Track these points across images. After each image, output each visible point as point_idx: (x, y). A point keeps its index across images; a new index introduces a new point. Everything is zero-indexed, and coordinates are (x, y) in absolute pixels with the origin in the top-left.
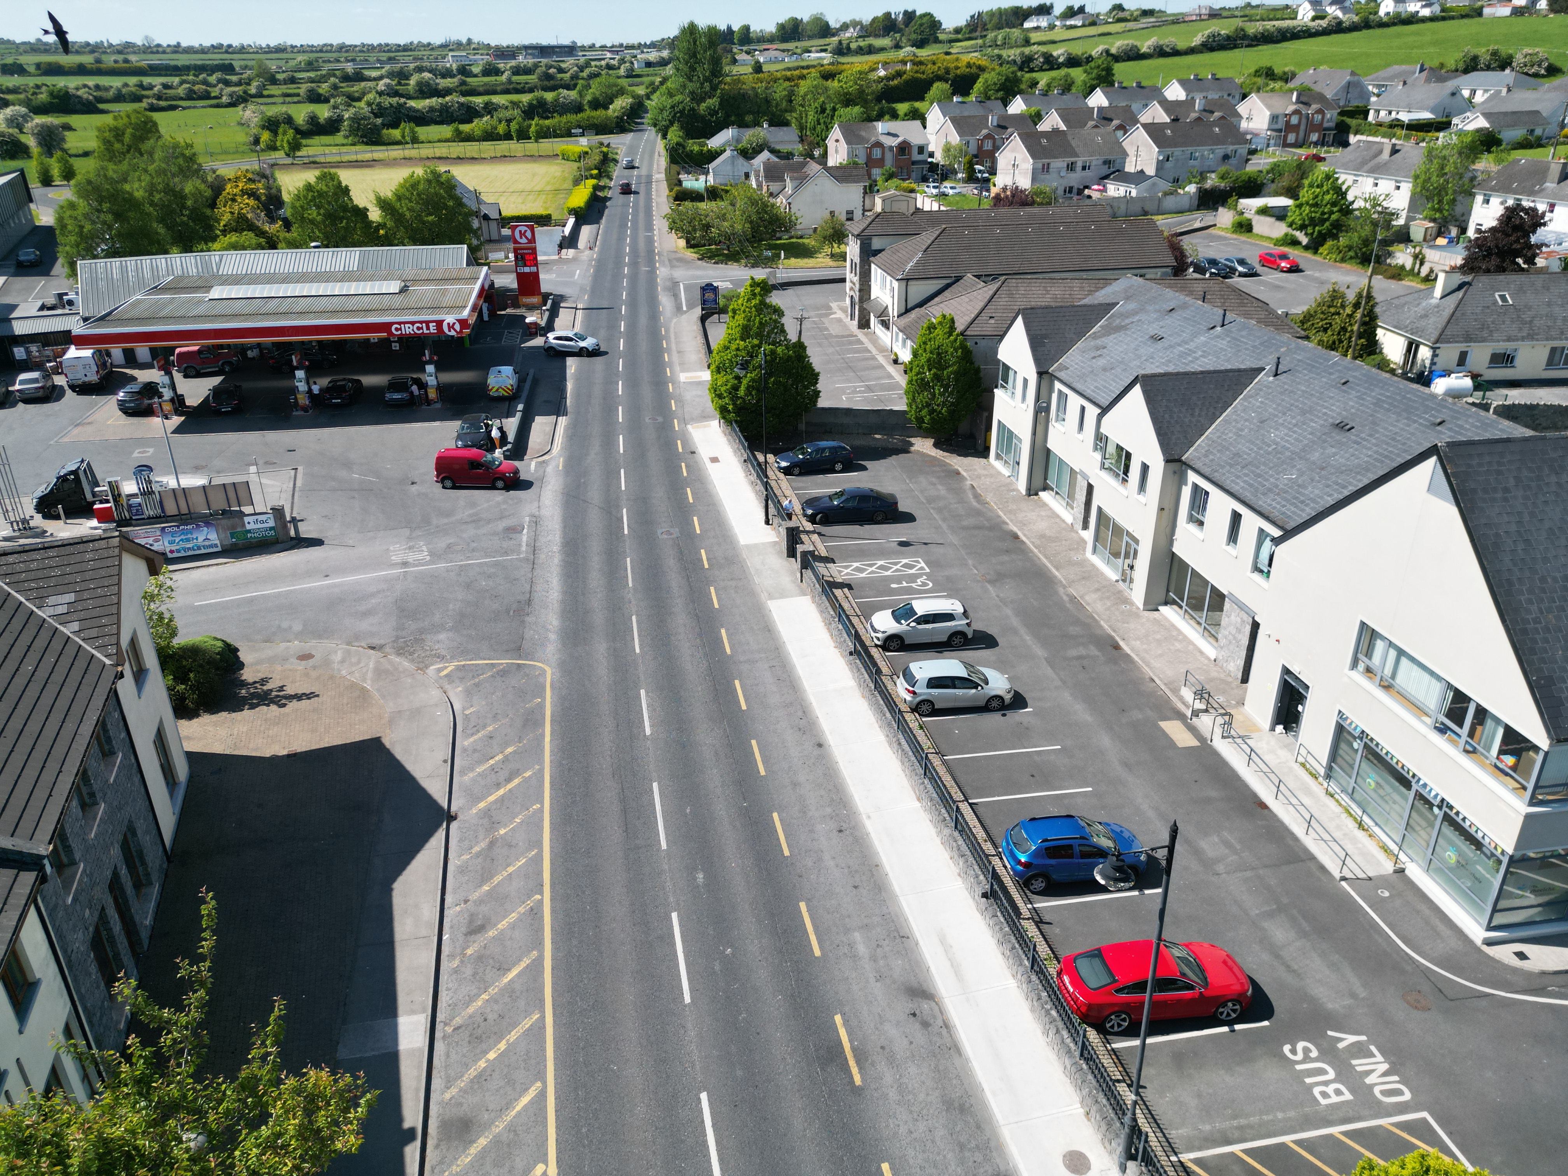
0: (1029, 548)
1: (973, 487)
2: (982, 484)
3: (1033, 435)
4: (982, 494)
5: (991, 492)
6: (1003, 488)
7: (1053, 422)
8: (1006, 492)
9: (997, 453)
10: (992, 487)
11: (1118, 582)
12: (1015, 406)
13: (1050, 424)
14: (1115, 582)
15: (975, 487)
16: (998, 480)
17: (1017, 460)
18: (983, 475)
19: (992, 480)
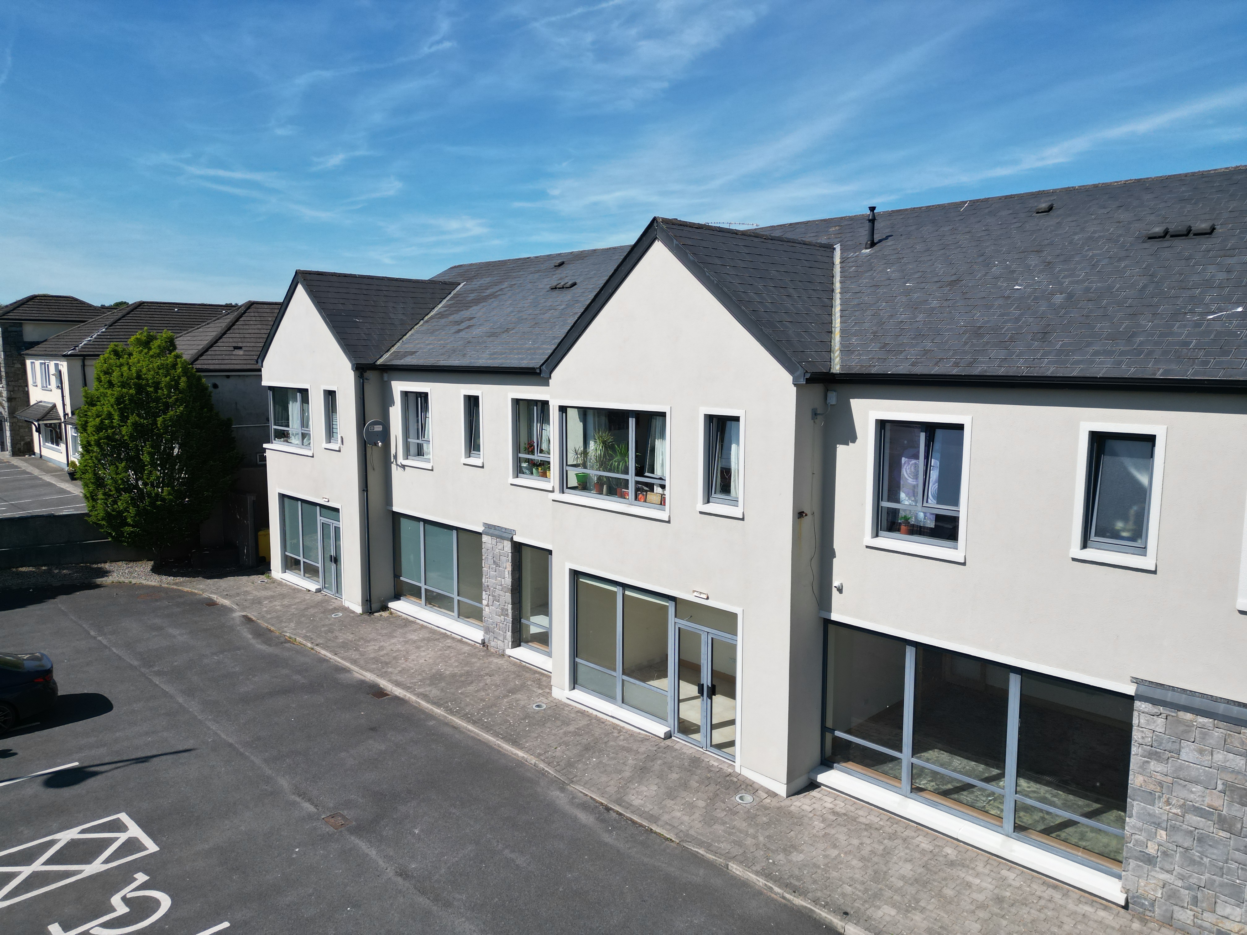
0: (422, 711)
1: (248, 619)
2: (267, 612)
3: (364, 490)
4: (272, 628)
5: (290, 620)
6: (312, 611)
7: (401, 460)
8: (322, 615)
9: (286, 556)
10: (289, 613)
11: (671, 737)
12: (313, 454)
13: (394, 466)
14: (664, 739)
15: (254, 618)
16: (297, 600)
17: (333, 553)
18: (266, 598)
19: (286, 602)
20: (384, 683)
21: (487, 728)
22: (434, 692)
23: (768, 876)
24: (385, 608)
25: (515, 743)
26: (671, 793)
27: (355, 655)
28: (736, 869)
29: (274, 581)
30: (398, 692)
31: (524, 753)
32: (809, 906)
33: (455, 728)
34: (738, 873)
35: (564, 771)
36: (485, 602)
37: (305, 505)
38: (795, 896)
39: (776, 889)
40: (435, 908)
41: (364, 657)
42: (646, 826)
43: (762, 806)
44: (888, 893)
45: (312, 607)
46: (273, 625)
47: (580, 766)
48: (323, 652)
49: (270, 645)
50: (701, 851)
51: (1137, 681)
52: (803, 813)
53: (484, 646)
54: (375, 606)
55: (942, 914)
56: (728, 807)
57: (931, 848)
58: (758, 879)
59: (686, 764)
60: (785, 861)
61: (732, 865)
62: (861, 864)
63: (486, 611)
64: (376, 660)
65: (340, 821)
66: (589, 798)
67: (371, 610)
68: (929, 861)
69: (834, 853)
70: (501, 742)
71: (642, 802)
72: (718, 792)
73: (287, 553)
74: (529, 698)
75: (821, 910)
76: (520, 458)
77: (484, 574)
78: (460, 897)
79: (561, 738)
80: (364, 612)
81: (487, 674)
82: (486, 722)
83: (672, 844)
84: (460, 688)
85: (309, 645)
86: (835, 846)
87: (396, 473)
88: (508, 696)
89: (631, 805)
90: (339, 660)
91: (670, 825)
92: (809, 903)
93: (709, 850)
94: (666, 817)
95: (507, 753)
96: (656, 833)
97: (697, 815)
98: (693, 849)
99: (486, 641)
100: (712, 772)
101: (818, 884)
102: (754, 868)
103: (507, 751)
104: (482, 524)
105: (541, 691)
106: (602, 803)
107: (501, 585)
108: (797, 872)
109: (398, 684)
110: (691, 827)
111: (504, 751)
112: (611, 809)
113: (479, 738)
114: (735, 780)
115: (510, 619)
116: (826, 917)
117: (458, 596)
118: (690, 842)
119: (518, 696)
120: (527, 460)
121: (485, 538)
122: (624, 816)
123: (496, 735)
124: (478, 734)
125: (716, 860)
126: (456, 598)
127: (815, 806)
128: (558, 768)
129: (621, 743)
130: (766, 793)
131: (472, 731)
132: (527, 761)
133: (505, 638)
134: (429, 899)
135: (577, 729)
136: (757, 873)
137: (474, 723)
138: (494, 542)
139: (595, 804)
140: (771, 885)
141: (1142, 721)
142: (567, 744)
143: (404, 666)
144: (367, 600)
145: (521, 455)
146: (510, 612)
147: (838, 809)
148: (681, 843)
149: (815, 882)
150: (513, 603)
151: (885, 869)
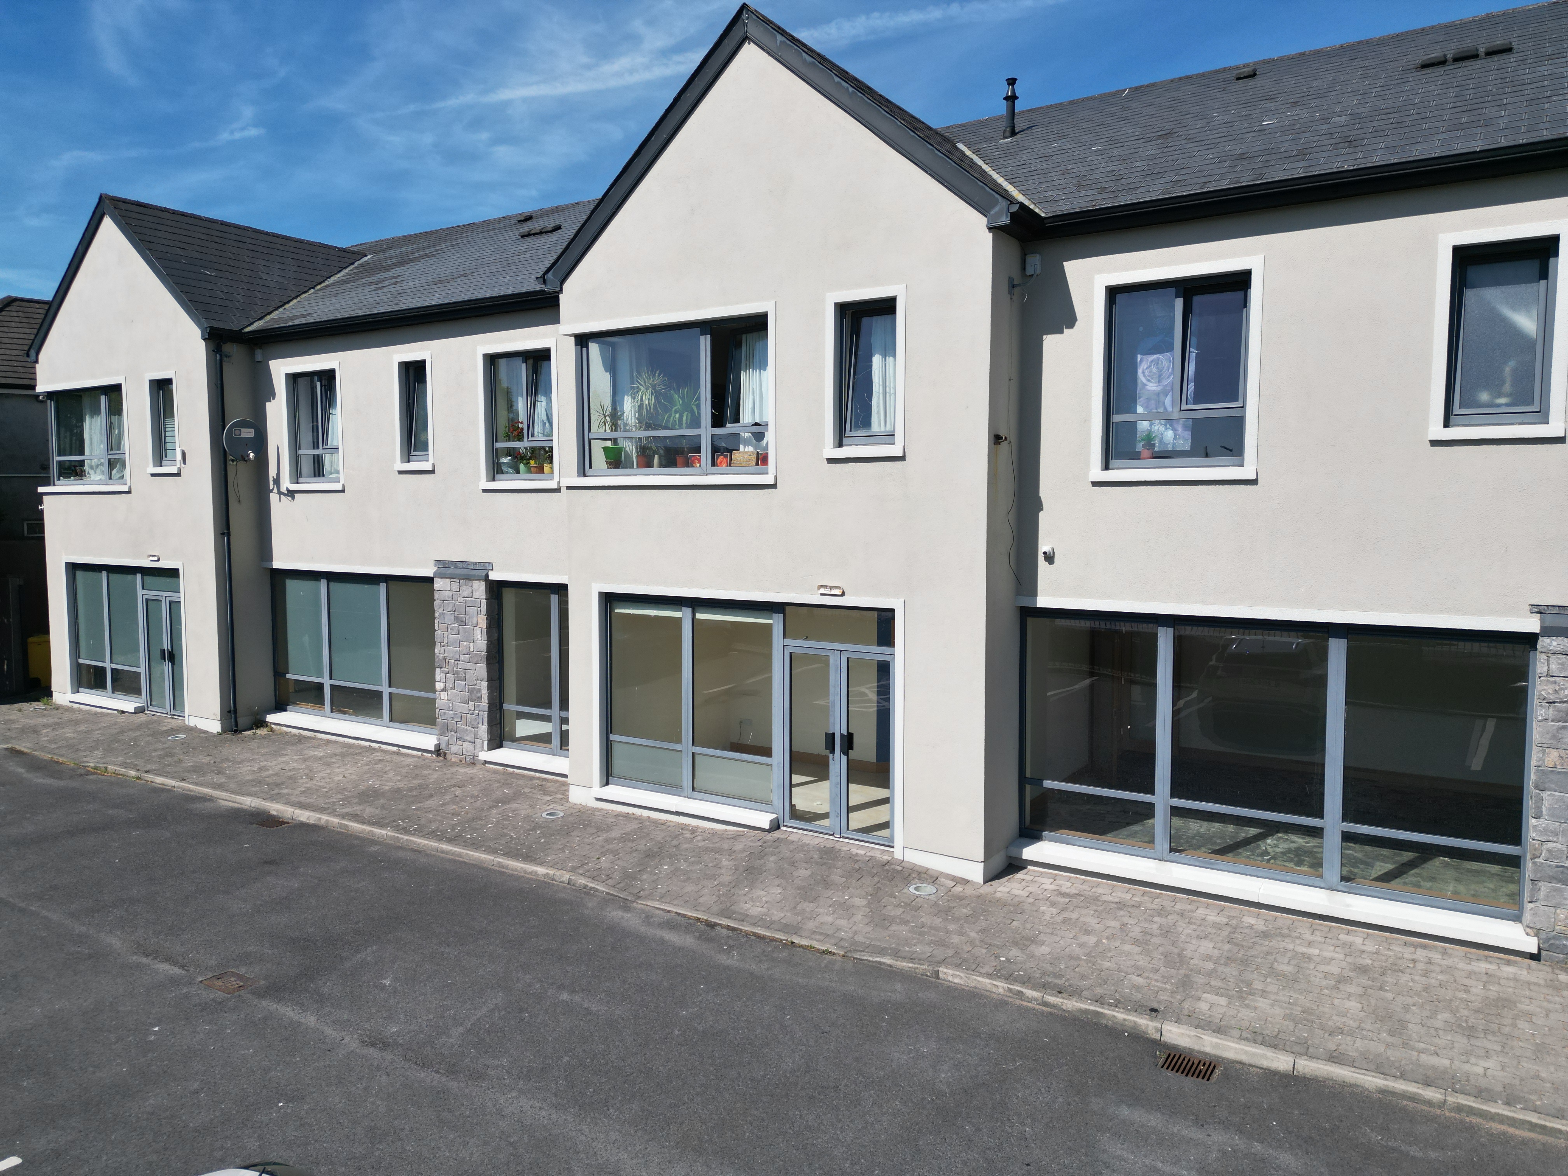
0: (353, 836)
1: (15, 752)
2: (50, 742)
3: (223, 534)
4: (61, 760)
5: (93, 748)
6: (132, 734)
7: (286, 484)
8: (150, 738)
9: (79, 666)
10: (92, 740)
11: (778, 828)
12: (130, 488)
13: (274, 497)
14: (769, 831)
15: (26, 750)
16: (102, 725)
17: (166, 646)
18: (45, 726)
19: (83, 728)
20: (275, 808)
21: (475, 845)
22: (369, 811)
23: (1009, 978)
24: (261, 723)
25: (528, 858)
26: (807, 893)
27: (216, 779)
28: (952, 975)
29: (58, 708)
30: (305, 816)
31: (547, 869)
32: (1092, 1008)
33: (418, 851)
34: (956, 981)
35: (621, 885)
36: (439, 686)
37: (113, 577)
38: (1064, 998)
39: (1029, 993)
40: (455, 1084)
41: (236, 780)
42: (781, 940)
43: (953, 896)
44: (1200, 980)
45: (130, 730)
46: (62, 756)
47: (645, 877)
48: (159, 780)
49: (61, 779)
50: (887, 960)
51: (1539, 610)
52: (1017, 899)
53: (438, 755)
54: (242, 721)
55: (1292, 994)
56: (902, 902)
57: (1225, 920)
58: (995, 983)
59: (816, 856)
60: (1025, 957)
61: (945, 970)
62: (1139, 949)
63: (442, 699)
64: (259, 782)
65: (234, 982)
66: (673, 914)
67: (236, 725)
68: (1232, 935)
69: (1092, 940)
70: (503, 859)
71: (764, 910)
72: (879, 885)
73: (81, 661)
74: (532, 807)
75: (1113, 1011)
76: (497, 449)
77: (438, 639)
78: (496, 1062)
79: (603, 847)
80: (224, 730)
81: (454, 786)
82: (469, 838)
83: (834, 957)
84: (413, 803)
85: (133, 773)
86: (1087, 932)
87: (278, 506)
88: (496, 807)
89: (748, 915)
90: (191, 787)
91: (821, 934)
92: (1091, 1004)
93: (898, 957)
94: (811, 925)
95: (516, 873)
96: (801, 946)
97: (859, 917)
98: (871, 959)
99: (443, 746)
100: (860, 862)
101: (1091, 979)
102: (983, 971)
103: (516, 870)
104: (432, 563)
105: (549, 798)
106: (699, 919)
107: (469, 654)
108: (1050, 968)
109: (302, 806)
110: (856, 933)
111: (511, 872)
112: (716, 924)
113: (461, 859)
114: (899, 868)
115: (485, 704)
116: (1125, 1020)
117: (390, 686)
118: (863, 951)
119: (514, 806)
120: (510, 452)
121: (438, 584)
122: (741, 930)
123: (493, 851)
124: (460, 855)
125: (915, 968)
126: (386, 690)
127: (1030, 889)
128: (610, 882)
129: (700, 844)
130: (952, 880)
131: (447, 852)
132: (553, 880)
133: (476, 736)
134: (437, 1072)
135: (624, 834)
136: (989, 976)
137: (450, 841)
138: (455, 586)
139: (688, 921)
140: (1020, 989)
141: (1554, 666)
142: (615, 852)
143: (308, 785)
144: (229, 712)
145: (499, 445)
146: (485, 693)
147: (1064, 889)
148: (849, 955)
149: (1083, 977)
150: (490, 679)
151: (1176, 951)
